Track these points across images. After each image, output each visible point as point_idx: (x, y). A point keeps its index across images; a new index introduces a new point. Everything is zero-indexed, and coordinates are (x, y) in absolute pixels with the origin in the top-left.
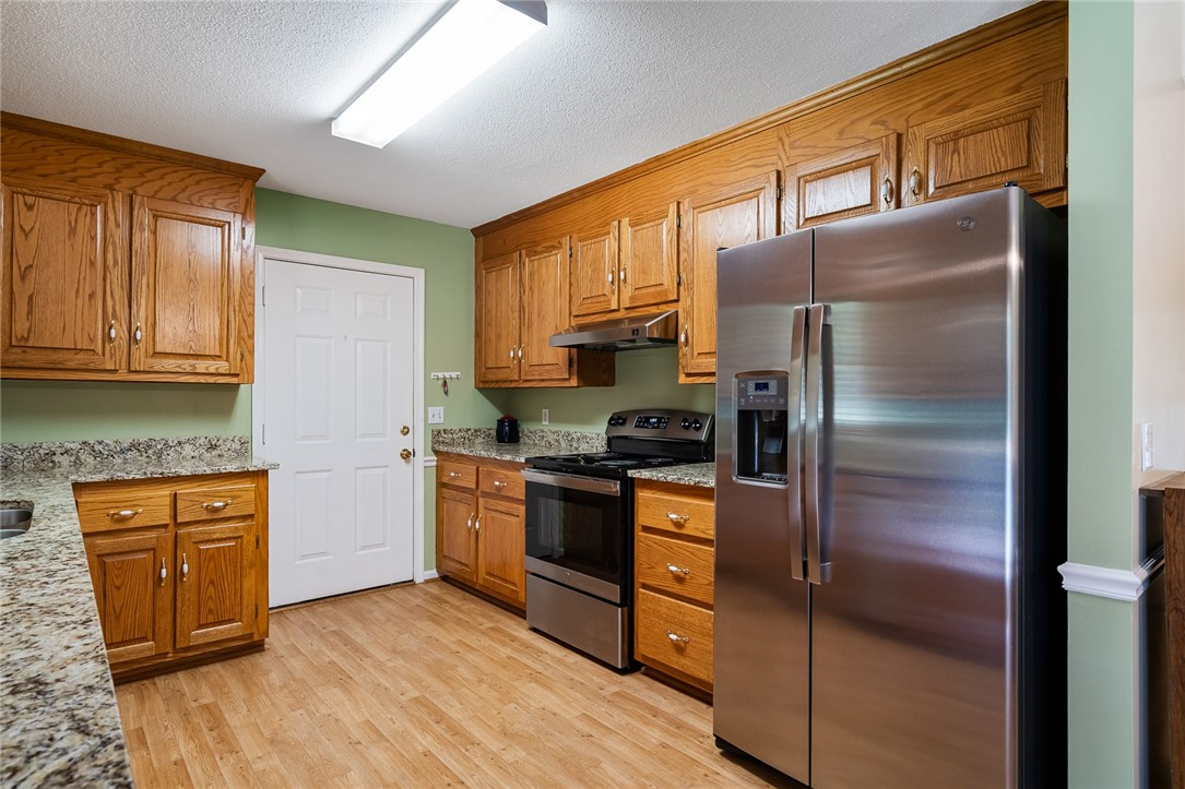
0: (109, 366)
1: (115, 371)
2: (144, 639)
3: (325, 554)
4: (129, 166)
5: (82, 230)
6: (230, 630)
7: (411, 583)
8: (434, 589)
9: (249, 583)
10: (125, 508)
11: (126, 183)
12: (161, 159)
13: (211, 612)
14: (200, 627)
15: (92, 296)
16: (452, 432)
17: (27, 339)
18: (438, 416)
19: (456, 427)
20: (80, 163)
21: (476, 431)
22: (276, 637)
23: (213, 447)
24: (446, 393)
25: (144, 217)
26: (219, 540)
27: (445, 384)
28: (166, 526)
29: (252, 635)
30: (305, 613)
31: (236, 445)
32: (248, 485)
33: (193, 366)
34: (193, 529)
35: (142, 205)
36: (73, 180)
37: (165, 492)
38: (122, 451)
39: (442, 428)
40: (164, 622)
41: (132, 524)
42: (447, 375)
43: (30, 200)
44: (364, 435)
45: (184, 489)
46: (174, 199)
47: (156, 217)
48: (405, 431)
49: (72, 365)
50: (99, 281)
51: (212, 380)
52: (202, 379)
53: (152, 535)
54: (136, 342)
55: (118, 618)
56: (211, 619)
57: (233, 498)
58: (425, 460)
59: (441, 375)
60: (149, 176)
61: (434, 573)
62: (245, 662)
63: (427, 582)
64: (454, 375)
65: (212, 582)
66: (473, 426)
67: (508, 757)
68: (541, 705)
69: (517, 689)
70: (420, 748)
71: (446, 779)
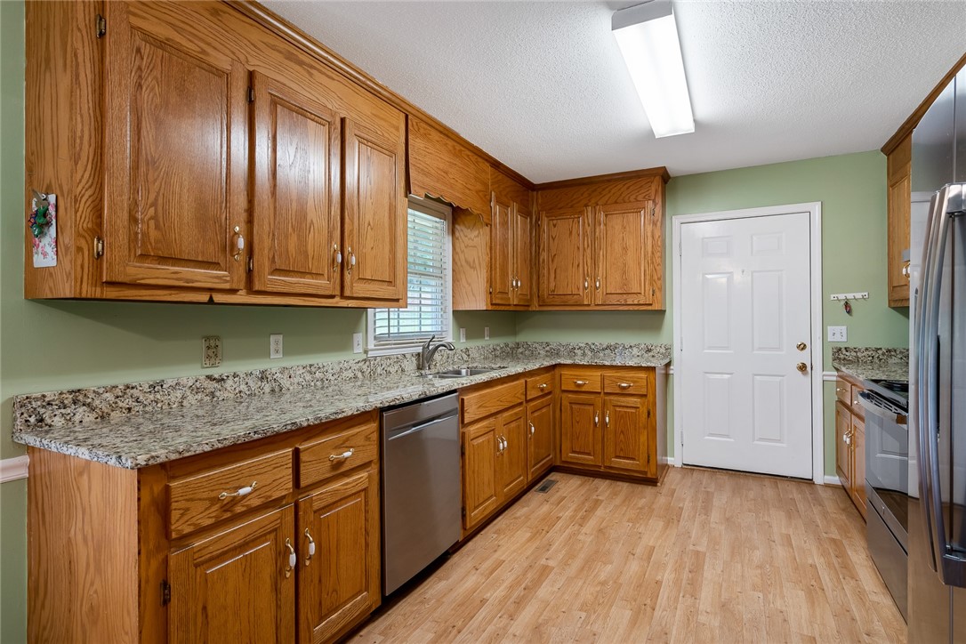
0: (586, 303)
1: (589, 305)
2: (589, 454)
3: (728, 436)
4: (595, 190)
5: (574, 232)
6: (628, 464)
7: (810, 482)
8: (825, 495)
9: (643, 438)
10: (580, 380)
11: (593, 201)
12: (609, 181)
13: (622, 450)
14: (617, 457)
15: (578, 266)
16: (856, 350)
17: (554, 291)
18: (839, 334)
19: (862, 346)
20: (575, 197)
21: (889, 351)
22: (671, 480)
23: (649, 350)
24: (849, 312)
25: (602, 217)
26: (627, 407)
27: (847, 305)
28: (599, 393)
29: (646, 473)
30: (705, 478)
31: (663, 350)
32: (643, 375)
33: (626, 300)
34: (612, 398)
35: (600, 210)
36: (572, 207)
37: (598, 373)
38: (603, 350)
39: (843, 346)
40: (599, 447)
41: (583, 389)
42: (850, 296)
43: (555, 222)
44: (760, 349)
45: (608, 373)
46: (616, 202)
47: (606, 215)
48: (802, 347)
49: (570, 303)
50: (581, 257)
51: (636, 308)
52: (631, 308)
53: (592, 396)
54: (597, 288)
55: (578, 438)
56: (622, 455)
57: (634, 382)
58: (822, 374)
59: (842, 296)
60: (604, 193)
62: (640, 488)
63: (827, 486)
64: (859, 295)
65: (622, 432)
66: (885, 345)
67: (702, 618)
68: (784, 609)
69: (781, 587)
70: (659, 578)
71: (648, 602)
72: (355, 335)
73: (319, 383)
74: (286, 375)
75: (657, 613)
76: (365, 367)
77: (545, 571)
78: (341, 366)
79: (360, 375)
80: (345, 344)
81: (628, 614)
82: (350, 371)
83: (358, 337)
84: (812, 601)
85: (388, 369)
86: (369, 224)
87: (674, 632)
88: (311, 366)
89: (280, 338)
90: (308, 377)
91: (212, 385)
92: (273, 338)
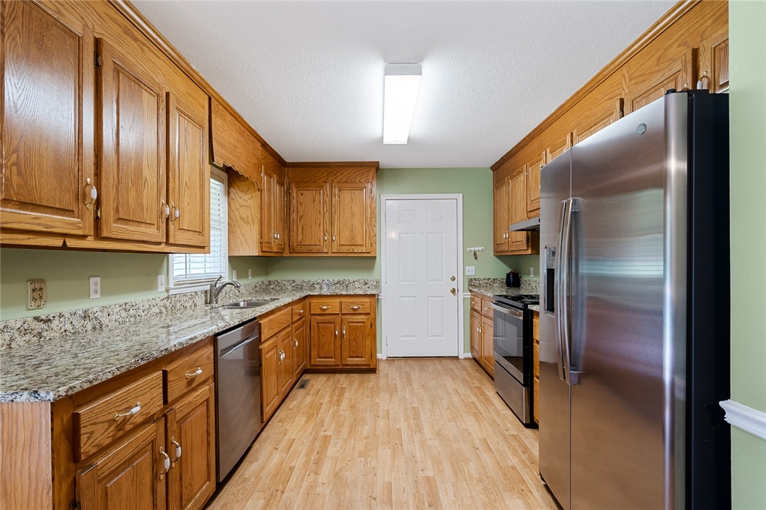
0: (325, 251)
1: (327, 253)
2: (331, 358)
3: (413, 336)
4: (331, 172)
5: (317, 200)
6: (358, 361)
7: (457, 358)
8: (467, 364)
9: (368, 342)
10: (324, 306)
11: (330, 179)
12: (341, 166)
13: (354, 352)
14: (351, 357)
15: (320, 224)
16: (479, 280)
17: (301, 242)
18: (471, 271)
19: (482, 278)
20: (317, 175)
21: (494, 280)
22: (382, 368)
23: (366, 284)
24: (476, 258)
25: (336, 191)
26: (357, 322)
27: (475, 254)
28: (338, 314)
29: (370, 365)
30: (402, 363)
31: (375, 283)
32: (367, 300)
33: (353, 250)
34: (347, 317)
35: (335, 187)
36: (314, 182)
37: (337, 300)
38: (335, 284)
39: (473, 278)
40: (338, 352)
41: (327, 312)
42: (476, 249)
43: (302, 192)
44: (432, 281)
45: (344, 300)
46: (346, 182)
47: (340, 190)
48: (453, 279)
49: (314, 251)
50: (322, 219)
51: (360, 255)
52: (356, 255)
53: (333, 317)
54: (333, 241)
55: (323, 347)
56: (354, 355)
57: (362, 305)
58: (464, 294)
59: (472, 249)
60: (338, 174)
61: (469, 355)
62: (366, 376)
63: (465, 359)
64: (480, 249)
65: (354, 340)
66: (492, 277)
67: (430, 443)
68: (467, 428)
69: (462, 417)
70: (398, 427)
71: (397, 442)
72: (159, 276)
73: (132, 319)
74: (105, 314)
75: (405, 447)
76: (168, 303)
77: (326, 439)
78: (150, 303)
79: (164, 310)
80: (151, 285)
81: (389, 451)
82: (157, 307)
83: (162, 278)
84: (477, 420)
85: (185, 304)
86: (186, 184)
87: (418, 454)
88: (126, 304)
89: (98, 279)
90: (124, 314)
91: (39, 326)
92: (93, 280)
